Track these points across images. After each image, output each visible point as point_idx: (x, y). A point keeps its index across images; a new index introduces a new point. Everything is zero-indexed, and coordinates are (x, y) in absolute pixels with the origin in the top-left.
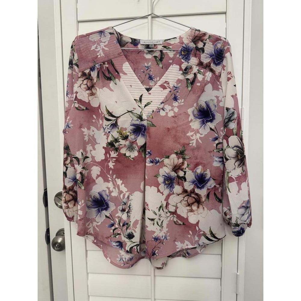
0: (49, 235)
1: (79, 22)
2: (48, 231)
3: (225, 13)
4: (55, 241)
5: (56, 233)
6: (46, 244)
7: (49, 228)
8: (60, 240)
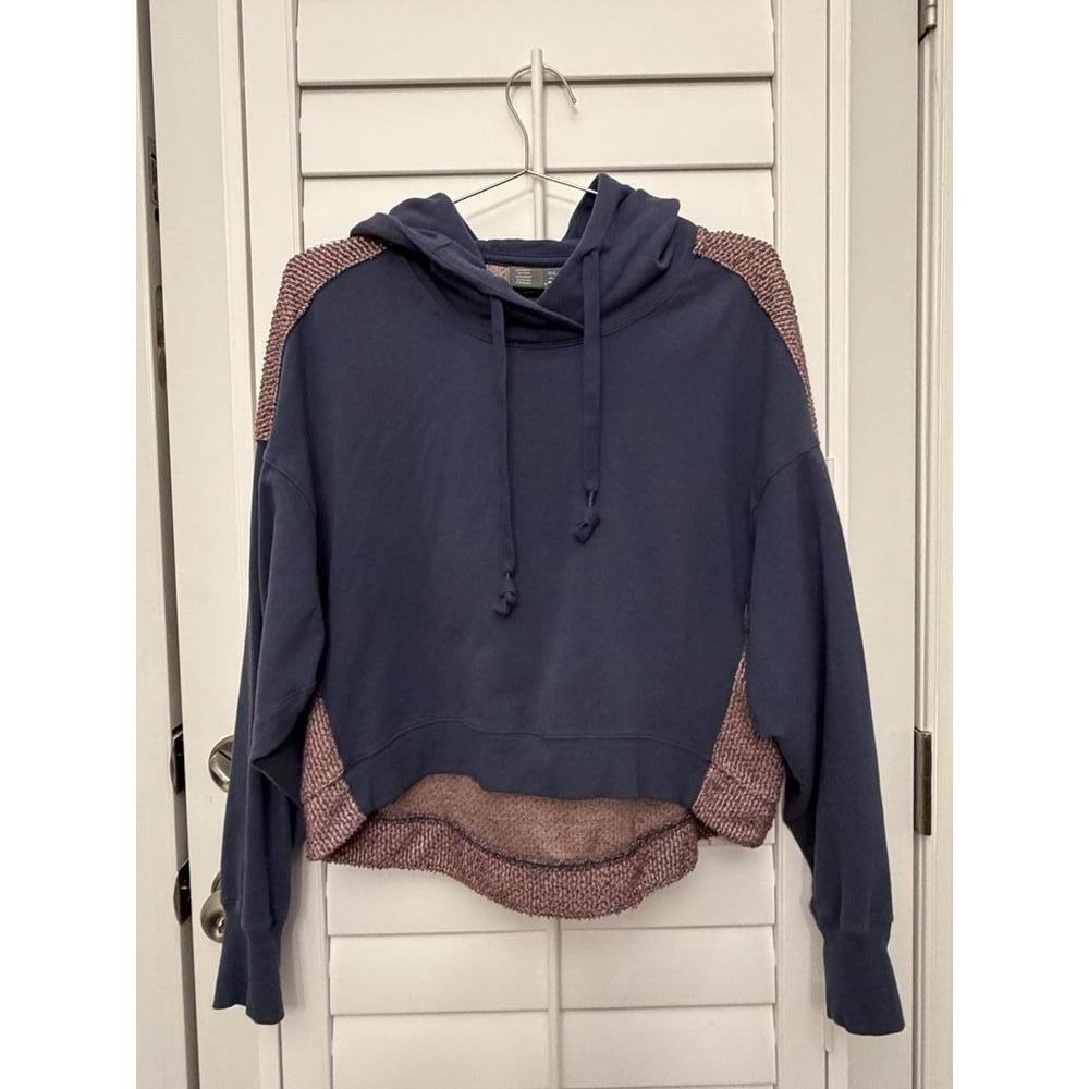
0: (185, 888)
1: (303, 178)
2: (184, 876)
3: (771, 168)
4: (213, 910)
6: (177, 923)
7: (188, 864)
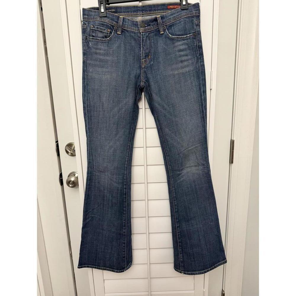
0: (62, 178)
2: (61, 175)
4: (69, 180)
5: (68, 175)
6: (60, 186)
7: (62, 173)
8: (73, 179)
